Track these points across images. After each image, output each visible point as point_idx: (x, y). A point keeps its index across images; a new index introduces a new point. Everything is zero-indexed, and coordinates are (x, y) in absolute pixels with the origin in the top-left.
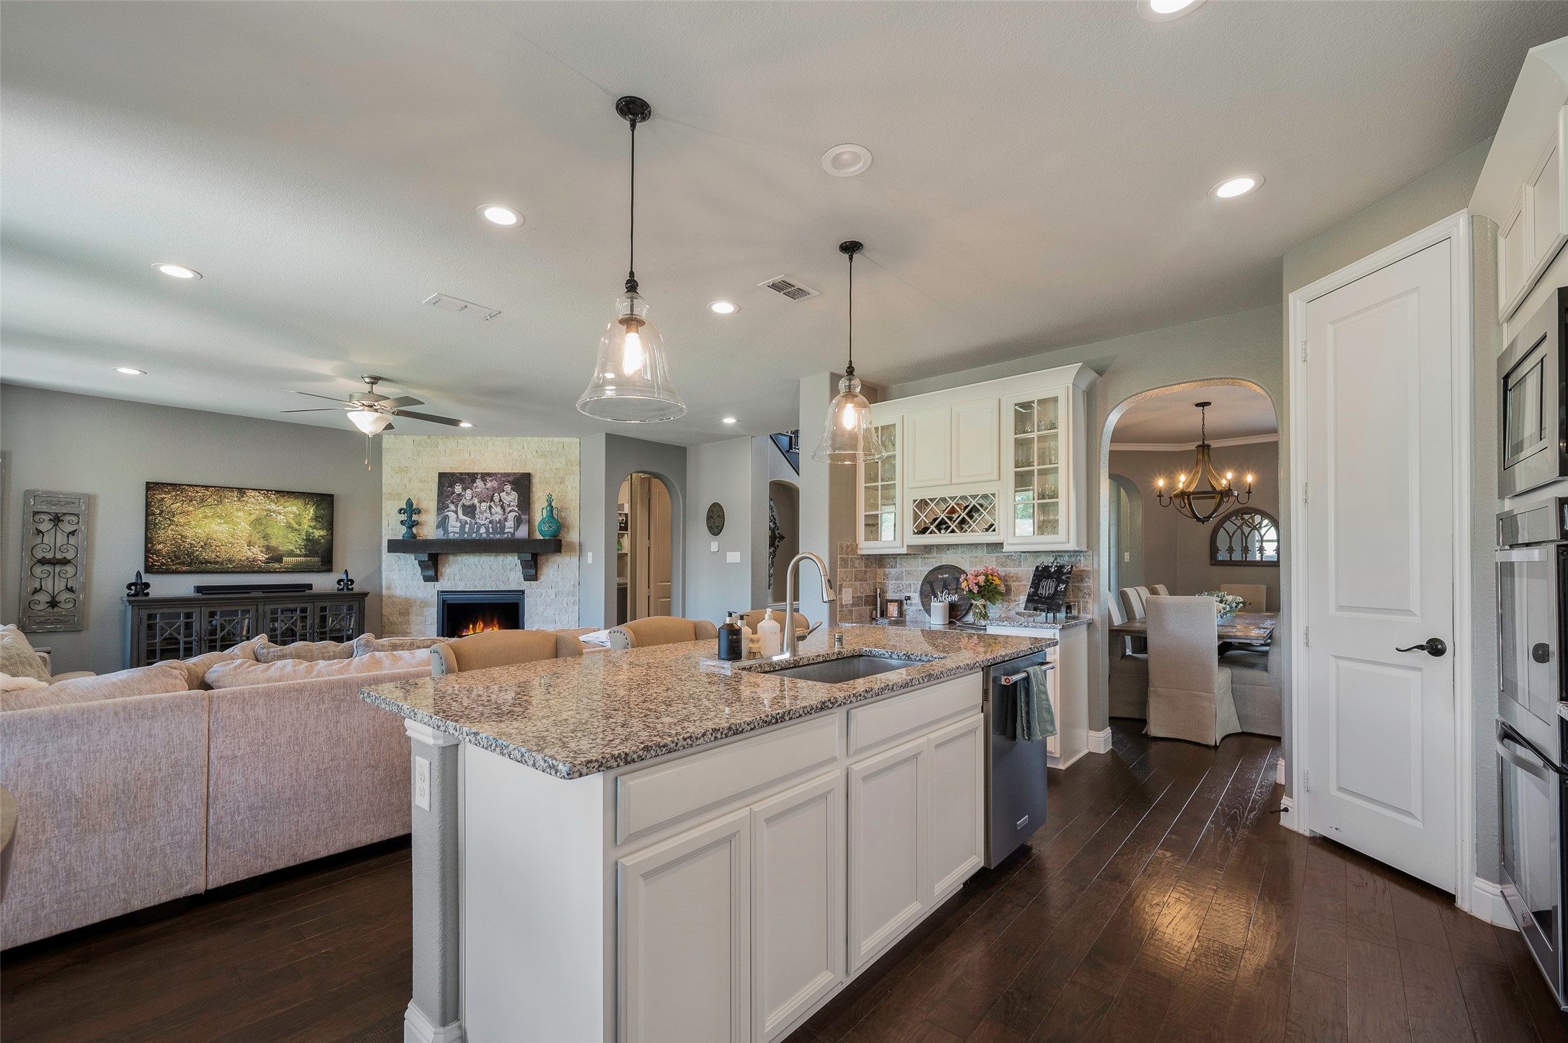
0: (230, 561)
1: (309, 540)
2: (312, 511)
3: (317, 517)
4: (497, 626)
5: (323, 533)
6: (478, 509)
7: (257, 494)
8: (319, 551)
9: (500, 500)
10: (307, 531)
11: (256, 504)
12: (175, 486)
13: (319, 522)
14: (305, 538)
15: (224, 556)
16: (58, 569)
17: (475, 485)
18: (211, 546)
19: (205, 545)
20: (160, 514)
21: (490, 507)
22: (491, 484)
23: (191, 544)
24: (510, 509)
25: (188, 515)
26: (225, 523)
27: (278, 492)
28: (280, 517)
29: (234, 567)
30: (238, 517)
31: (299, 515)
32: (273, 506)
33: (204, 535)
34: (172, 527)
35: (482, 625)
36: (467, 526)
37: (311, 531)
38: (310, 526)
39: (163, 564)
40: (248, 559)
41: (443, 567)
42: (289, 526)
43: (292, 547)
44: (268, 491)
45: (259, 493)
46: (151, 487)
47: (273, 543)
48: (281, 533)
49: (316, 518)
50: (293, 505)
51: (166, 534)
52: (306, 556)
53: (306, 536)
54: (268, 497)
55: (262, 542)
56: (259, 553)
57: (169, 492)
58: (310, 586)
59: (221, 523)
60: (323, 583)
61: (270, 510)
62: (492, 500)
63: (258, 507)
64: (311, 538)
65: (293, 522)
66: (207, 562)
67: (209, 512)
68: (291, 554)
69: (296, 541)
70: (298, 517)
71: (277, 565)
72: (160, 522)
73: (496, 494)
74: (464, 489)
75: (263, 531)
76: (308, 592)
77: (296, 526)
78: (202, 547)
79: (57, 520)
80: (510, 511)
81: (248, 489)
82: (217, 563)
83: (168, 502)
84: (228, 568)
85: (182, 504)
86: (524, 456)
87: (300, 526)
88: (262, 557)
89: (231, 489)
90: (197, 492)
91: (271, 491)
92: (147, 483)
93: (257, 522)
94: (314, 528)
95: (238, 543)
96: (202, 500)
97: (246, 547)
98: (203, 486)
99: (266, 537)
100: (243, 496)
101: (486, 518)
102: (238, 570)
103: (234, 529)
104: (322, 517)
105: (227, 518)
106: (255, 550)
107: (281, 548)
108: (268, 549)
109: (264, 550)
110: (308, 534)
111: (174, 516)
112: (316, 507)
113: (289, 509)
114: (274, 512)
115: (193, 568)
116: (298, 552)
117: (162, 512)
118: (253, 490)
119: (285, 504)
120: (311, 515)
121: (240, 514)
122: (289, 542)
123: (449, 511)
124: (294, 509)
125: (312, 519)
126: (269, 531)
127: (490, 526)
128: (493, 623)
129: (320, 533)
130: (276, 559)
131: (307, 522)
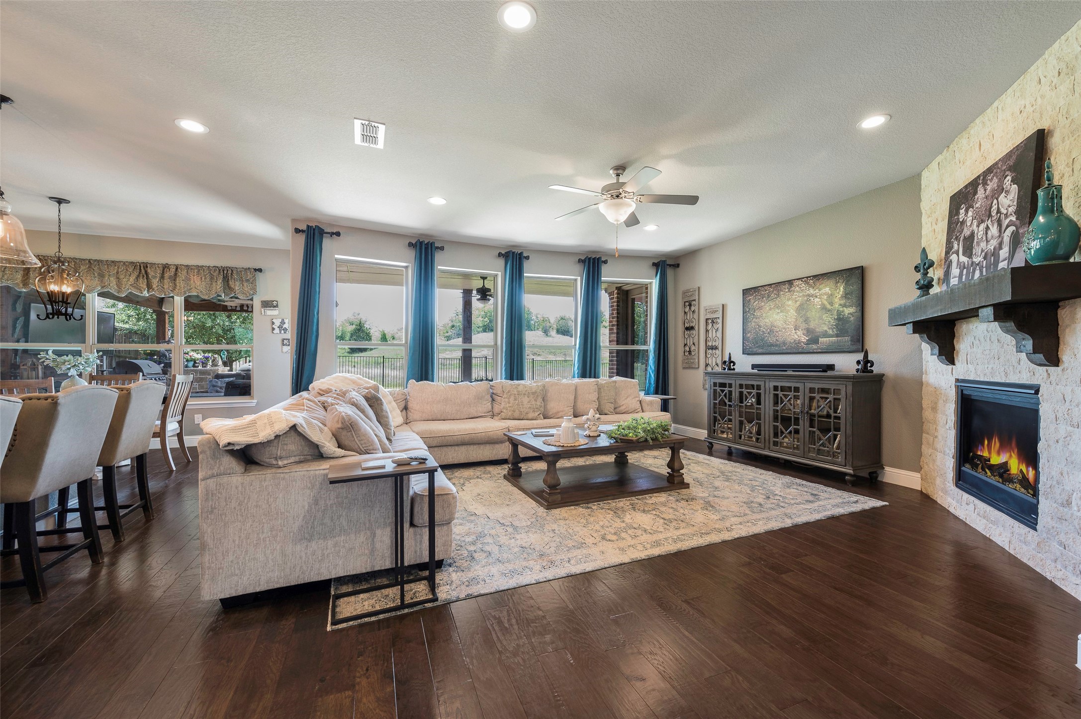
0: (784, 343)
1: (841, 320)
2: (842, 289)
3: (846, 294)
4: (1016, 451)
5: (852, 310)
6: (976, 238)
7: (801, 282)
8: (849, 330)
9: (998, 211)
10: (838, 310)
11: (800, 292)
12: (755, 289)
13: (848, 299)
14: (836, 317)
15: (781, 340)
16: (714, 351)
17: (976, 197)
18: (773, 332)
19: (770, 331)
20: (749, 311)
21: (987, 228)
22: (992, 185)
23: (763, 331)
24: (1007, 221)
25: (761, 309)
26: (781, 312)
27: (815, 277)
28: (817, 300)
29: (786, 349)
30: (789, 306)
31: (831, 295)
32: (812, 291)
33: (770, 323)
34: (754, 320)
35: (998, 445)
36: (965, 271)
37: (841, 309)
38: (840, 305)
39: (750, 348)
40: (795, 341)
41: (958, 342)
42: (824, 308)
43: (826, 328)
44: (807, 277)
45: (802, 281)
46: (746, 292)
47: (812, 325)
48: (818, 315)
49: (846, 296)
50: (826, 286)
51: (752, 325)
52: (837, 336)
53: (837, 315)
54: (808, 283)
55: (804, 326)
56: (802, 335)
57: (752, 295)
58: (831, 367)
59: (778, 313)
60: (847, 363)
61: (809, 295)
62: (990, 216)
63: (801, 294)
64: (841, 316)
65: (826, 303)
66: (772, 345)
67: (772, 304)
68: (825, 335)
69: (829, 322)
70: (831, 296)
71: (814, 347)
72: (749, 316)
73: (995, 201)
74: (967, 211)
75: (805, 315)
76: (829, 373)
77: (829, 307)
78: (769, 333)
79: (713, 322)
80: (1008, 226)
81: (794, 280)
82: (776, 345)
83: (752, 301)
84: (783, 349)
85: (759, 302)
86: (1039, 100)
87: (832, 306)
88: (804, 339)
89: (783, 283)
90: (766, 290)
91: (810, 277)
92: (743, 290)
93: (801, 309)
94: (844, 306)
95: (788, 328)
96: (769, 296)
97: (794, 331)
98: (768, 285)
99: (807, 321)
100: (791, 287)
101: (982, 251)
102: (789, 351)
103: (786, 316)
104: (851, 293)
105: (781, 308)
106: (800, 333)
107: (817, 330)
108: (809, 331)
109: (805, 332)
110: (839, 313)
111: (754, 312)
112: (845, 284)
113: (823, 291)
114: (812, 296)
115: (764, 351)
116: (831, 332)
117: (749, 309)
118: (798, 279)
119: (821, 287)
120: (841, 293)
121: (790, 302)
122: (824, 324)
123: (953, 253)
124: (827, 290)
125: (842, 297)
126: (809, 315)
127: (985, 262)
128: (1011, 445)
129: (850, 311)
130: (814, 340)
131: (838, 301)
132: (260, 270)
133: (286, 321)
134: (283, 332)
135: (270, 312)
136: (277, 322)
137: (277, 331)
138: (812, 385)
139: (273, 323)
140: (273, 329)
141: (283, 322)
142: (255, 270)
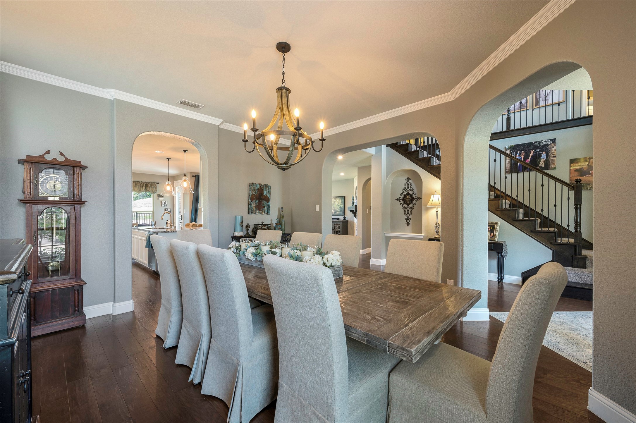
1: (341, 208)
8: (342, 210)
27: (336, 197)
28: (336, 203)
32: (335, 200)
42: (337, 205)
47: (335, 209)
49: (341, 202)
52: (340, 212)
56: (333, 211)
58: (339, 219)
60: (341, 218)
68: (338, 211)
71: (336, 214)
76: (338, 220)
110: (340, 206)
112: (342, 200)
113: (337, 201)
116: (339, 211)
122: (338, 208)
124: (338, 201)
126: (335, 206)
129: (342, 206)
130: (336, 212)
131: (340, 203)
132: (158, 183)
133: (167, 202)
134: (165, 206)
135: (161, 199)
136: (163, 202)
137: (163, 205)
138: (334, 223)
139: (162, 203)
140: (162, 205)
141: (165, 202)
142: (157, 183)
